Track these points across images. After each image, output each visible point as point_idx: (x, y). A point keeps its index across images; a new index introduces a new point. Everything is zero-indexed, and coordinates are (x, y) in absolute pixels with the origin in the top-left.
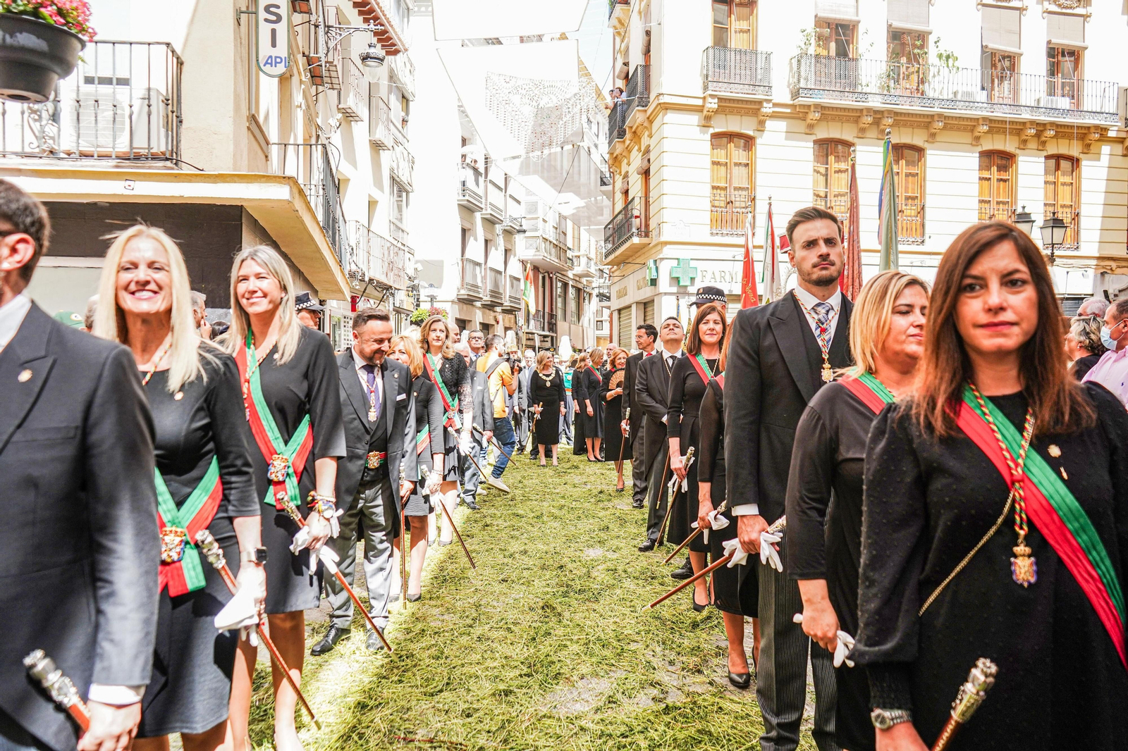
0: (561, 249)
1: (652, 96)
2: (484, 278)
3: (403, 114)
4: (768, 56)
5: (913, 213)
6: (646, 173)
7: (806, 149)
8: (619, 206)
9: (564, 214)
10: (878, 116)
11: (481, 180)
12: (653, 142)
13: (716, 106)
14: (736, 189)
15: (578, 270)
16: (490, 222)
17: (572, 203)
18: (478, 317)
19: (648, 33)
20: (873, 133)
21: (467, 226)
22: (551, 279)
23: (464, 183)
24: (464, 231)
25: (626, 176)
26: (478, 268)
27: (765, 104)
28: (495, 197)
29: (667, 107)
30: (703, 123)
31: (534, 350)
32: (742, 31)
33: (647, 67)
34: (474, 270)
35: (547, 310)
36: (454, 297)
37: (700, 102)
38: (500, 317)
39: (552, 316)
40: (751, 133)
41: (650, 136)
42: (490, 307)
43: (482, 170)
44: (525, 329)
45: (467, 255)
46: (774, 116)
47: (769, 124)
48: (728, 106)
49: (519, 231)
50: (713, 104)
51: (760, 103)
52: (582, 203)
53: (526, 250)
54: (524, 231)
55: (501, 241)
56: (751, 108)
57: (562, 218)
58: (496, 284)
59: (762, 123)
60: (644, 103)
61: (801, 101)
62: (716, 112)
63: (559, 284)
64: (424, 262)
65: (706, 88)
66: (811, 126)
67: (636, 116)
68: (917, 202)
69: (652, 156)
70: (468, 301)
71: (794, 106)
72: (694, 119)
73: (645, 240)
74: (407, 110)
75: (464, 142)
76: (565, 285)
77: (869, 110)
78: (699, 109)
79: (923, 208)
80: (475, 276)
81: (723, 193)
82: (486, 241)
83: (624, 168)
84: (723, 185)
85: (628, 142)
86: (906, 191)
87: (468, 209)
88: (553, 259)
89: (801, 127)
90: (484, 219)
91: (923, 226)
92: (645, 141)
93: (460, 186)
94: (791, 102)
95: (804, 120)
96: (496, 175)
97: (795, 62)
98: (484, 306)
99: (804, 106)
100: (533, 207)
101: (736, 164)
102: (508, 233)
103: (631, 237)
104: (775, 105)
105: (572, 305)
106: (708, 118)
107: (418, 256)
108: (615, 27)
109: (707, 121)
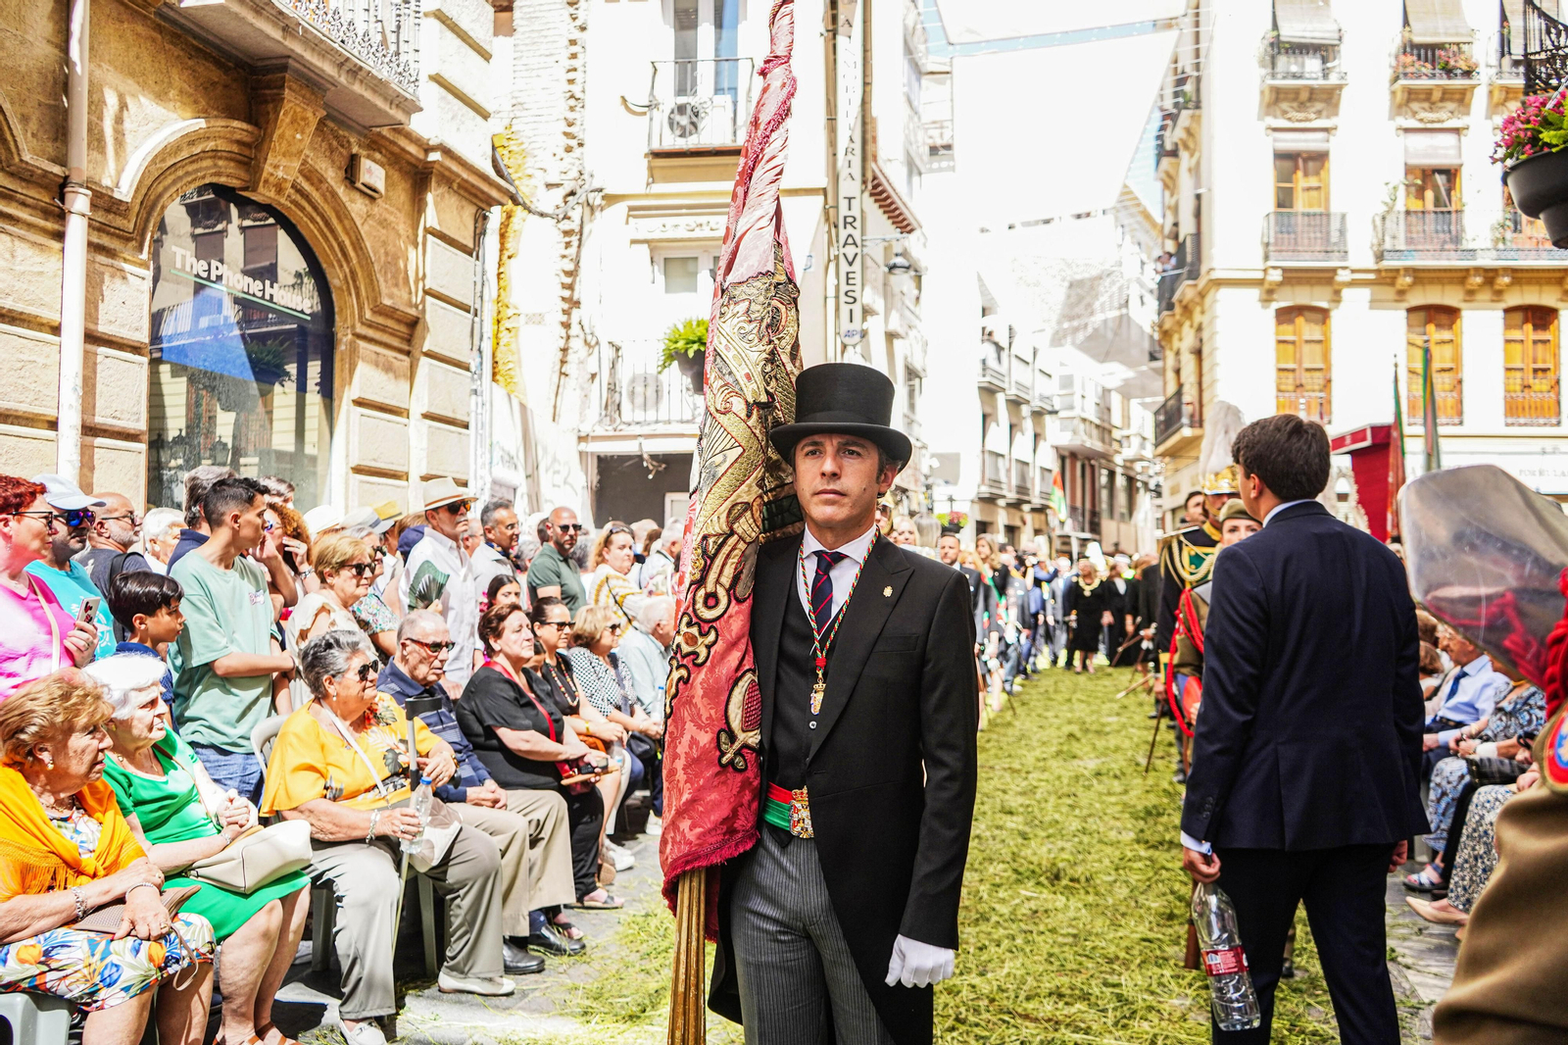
0: (1104, 430)
1: (1204, 269)
2: (1008, 471)
3: (916, 292)
4: (1343, 217)
5: (1545, 388)
6: (1198, 353)
7: (1396, 319)
8: (1172, 389)
9: (1109, 386)
10: (1490, 275)
11: (1004, 355)
12: (1205, 319)
13: (1280, 278)
14: (1308, 370)
15: (1128, 453)
16: (1015, 404)
17: (1116, 373)
18: (1002, 518)
19: (1198, 197)
20: (1485, 295)
21: (988, 410)
22: (1092, 467)
23: (984, 362)
24: (985, 417)
25: (1178, 353)
26: (1000, 459)
27: (1340, 272)
28: (1020, 373)
29: (1220, 283)
30: (1265, 297)
31: (1071, 559)
32: (1309, 189)
33: (1197, 236)
34: (996, 462)
35: (1088, 506)
36: (973, 495)
37: (1260, 275)
38: (1028, 517)
39: (1095, 514)
40: (1324, 305)
41: (1203, 312)
42: (1016, 505)
43: (1004, 343)
44: (1058, 532)
45: (988, 447)
46: (1353, 284)
47: (1346, 293)
48: (1294, 277)
49: (1051, 413)
50: (1276, 276)
51: (1334, 271)
52: (1130, 374)
53: (1060, 434)
54: (1056, 412)
55: (1028, 425)
56: (1324, 277)
57: (1106, 392)
58: (1023, 477)
59: (1337, 293)
60: (1194, 274)
61: (1386, 264)
62: (1281, 284)
63: (1105, 472)
64: (940, 457)
65: (1266, 258)
66: (1401, 293)
67: (1185, 291)
68: (1550, 374)
69: (1205, 335)
70: (990, 501)
71: (1378, 271)
72: (1255, 293)
73: (1197, 432)
74: (919, 287)
75: (984, 312)
76: (1112, 474)
77: (1478, 270)
78: (1259, 283)
79: (1558, 382)
80: (997, 470)
81: (1291, 375)
82: (1011, 427)
83: (1176, 344)
84: (1291, 366)
85: (1178, 317)
86: (1535, 361)
87: (989, 392)
88: (1095, 444)
89: (1389, 293)
90: (1008, 401)
91: (1559, 403)
92: (1197, 318)
93: (980, 366)
94: (1375, 267)
95: (1392, 284)
96: (1021, 348)
97: (1378, 222)
98: (1009, 505)
99: (1391, 270)
100: (1067, 382)
101: (1307, 342)
102: (1038, 415)
103: (1181, 427)
104: (1353, 271)
105: (1121, 498)
106: (1270, 292)
107: (932, 449)
108: (1163, 180)
109: (1269, 294)
